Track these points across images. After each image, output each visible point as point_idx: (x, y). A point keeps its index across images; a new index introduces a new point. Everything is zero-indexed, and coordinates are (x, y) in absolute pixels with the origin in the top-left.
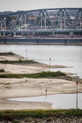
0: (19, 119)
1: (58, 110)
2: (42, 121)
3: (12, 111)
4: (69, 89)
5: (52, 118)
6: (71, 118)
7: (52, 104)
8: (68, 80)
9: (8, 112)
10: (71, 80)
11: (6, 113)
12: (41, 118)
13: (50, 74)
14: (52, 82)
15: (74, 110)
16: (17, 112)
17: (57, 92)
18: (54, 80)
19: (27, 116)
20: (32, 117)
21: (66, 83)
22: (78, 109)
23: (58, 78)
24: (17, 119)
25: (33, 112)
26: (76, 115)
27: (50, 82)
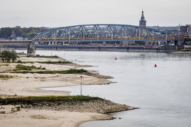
0: (37, 103)
1: (67, 97)
2: (54, 104)
3: (34, 97)
4: (87, 82)
5: (61, 102)
6: (76, 102)
7: (71, 92)
8: (88, 75)
9: (30, 97)
10: (91, 75)
11: (28, 98)
12: (53, 102)
13: (76, 71)
14: (76, 77)
15: (79, 96)
16: (36, 97)
17: (78, 84)
18: (78, 76)
19: (44, 100)
20: (47, 101)
21: (87, 77)
22: (81, 96)
23: (81, 74)
24: (36, 102)
25: (48, 97)
26: (79, 100)
27: (75, 77)
